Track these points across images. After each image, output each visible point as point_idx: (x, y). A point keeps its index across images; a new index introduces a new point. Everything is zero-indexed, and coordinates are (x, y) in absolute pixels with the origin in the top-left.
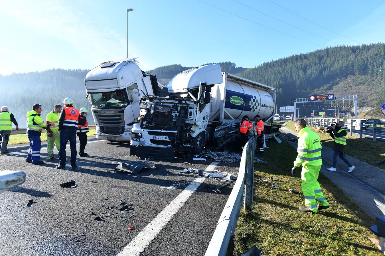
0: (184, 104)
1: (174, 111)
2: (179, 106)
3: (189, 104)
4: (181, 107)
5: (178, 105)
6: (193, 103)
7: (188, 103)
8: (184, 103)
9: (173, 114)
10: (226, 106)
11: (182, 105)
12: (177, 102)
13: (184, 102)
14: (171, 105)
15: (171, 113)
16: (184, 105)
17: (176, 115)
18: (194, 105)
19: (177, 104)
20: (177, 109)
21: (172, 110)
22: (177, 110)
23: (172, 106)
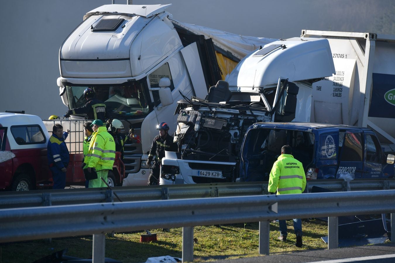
0: (249, 115)
1: (234, 126)
2: (241, 119)
3: (258, 116)
4: (245, 120)
5: (239, 117)
6: (263, 114)
7: (255, 113)
8: (250, 113)
9: (232, 132)
10: (371, 114)
11: (246, 118)
12: (237, 111)
13: (248, 112)
14: (229, 116)
15: (229, 130)
16: (249, 118)
17: (235, 134)
18: (266, 117)
19: (237, 114)
20: (237, 124)
21: (229, 125)
22: (238, 126)
23: (231, 118)
